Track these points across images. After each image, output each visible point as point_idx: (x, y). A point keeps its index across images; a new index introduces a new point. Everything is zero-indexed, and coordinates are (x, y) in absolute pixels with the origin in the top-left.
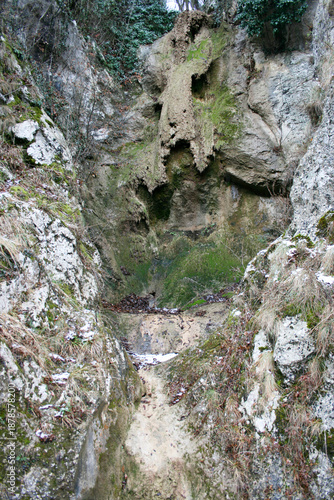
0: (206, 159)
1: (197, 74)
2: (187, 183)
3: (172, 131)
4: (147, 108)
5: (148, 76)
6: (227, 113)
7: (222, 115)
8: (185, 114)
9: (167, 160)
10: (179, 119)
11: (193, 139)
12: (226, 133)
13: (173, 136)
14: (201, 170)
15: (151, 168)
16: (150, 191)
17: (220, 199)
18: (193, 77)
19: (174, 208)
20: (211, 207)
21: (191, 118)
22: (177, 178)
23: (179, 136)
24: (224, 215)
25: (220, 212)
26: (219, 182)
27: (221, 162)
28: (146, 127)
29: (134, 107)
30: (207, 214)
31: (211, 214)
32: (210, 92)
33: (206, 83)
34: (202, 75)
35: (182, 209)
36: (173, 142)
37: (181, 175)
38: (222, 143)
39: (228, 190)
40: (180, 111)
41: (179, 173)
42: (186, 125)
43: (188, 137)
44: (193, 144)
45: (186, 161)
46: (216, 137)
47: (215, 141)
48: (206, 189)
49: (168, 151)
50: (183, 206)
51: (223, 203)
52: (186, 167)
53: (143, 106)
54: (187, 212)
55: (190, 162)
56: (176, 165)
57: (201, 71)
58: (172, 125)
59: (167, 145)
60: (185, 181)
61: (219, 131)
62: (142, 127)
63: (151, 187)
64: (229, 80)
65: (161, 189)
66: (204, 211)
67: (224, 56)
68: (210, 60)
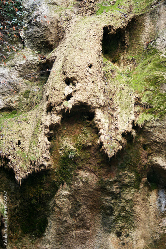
0: (120, 138)
1: (111, 27)
2: (84, 174)
3: (68, 90)
4: (29, 66)
5: (36, 29)
6: (156, 78)
7: (148, 80)
8: (91, 70)
9: (54, 132)
10: (80, 74)
11: (101, 107)
12: (155, 104)
13: (68, 97)
14: (111, 153)
15: (26, 144)
16: (18, 178)
17: (137, 208)
18: (106, 29)
19: (55, 216)
20: (120, 224)
21: (99, 78)
22: (68, 165)
23: (78, 97)
24: (144, 237)
25: (136, 233)
26: (139, 180)
27: (145, 147)
28: (23, 90)
29: (9, 63)
30: (113, 235)
31: (119, 234)
32: (128, 56)
33: (124, 44)
34: (119, 29)
35: (70, 221)
36: (69, 104)
37: (75, 161)
38: (148, 117)
39: (153, 196)
40: (83, 64)
41: (71, 156)
42: (91, 85)
43: (93, 102)
44: (99, 114)
45: (85, 138)
46: (138, 108)
47: (137, 114)
48: (115, 189)
49: (57, 118)
50: (72, 216)
51: (142, 216)
52: (84, 148)
53: (23, 62)
54: (78, 227)
55: (93, 142)
56: (68, 143)
57: (118, 24)
58: (68, 81)
59: (58, 108)
60: (81, 173)
61: (144, 100)
62: (17, 90)
63: (22, 172)
64: (158, 41)
65: (38, 176)
66: (108, 227)
67: (152, 13)
68: (131, 15)
